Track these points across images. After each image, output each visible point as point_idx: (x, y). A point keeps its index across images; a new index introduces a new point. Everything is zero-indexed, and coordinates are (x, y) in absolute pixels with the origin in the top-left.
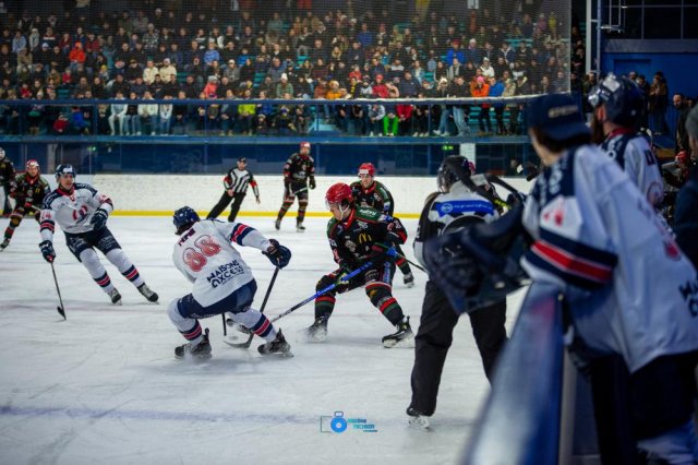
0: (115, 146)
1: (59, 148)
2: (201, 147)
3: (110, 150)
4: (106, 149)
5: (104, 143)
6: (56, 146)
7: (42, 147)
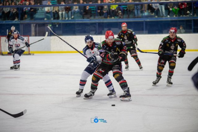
0: (59, 24)
1: (36, 26)
2: (95, 23)
3: (57, 26)
4: (56, 25)
5: (55, 23)
6: (35, 25)
7: (29, 25)
